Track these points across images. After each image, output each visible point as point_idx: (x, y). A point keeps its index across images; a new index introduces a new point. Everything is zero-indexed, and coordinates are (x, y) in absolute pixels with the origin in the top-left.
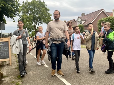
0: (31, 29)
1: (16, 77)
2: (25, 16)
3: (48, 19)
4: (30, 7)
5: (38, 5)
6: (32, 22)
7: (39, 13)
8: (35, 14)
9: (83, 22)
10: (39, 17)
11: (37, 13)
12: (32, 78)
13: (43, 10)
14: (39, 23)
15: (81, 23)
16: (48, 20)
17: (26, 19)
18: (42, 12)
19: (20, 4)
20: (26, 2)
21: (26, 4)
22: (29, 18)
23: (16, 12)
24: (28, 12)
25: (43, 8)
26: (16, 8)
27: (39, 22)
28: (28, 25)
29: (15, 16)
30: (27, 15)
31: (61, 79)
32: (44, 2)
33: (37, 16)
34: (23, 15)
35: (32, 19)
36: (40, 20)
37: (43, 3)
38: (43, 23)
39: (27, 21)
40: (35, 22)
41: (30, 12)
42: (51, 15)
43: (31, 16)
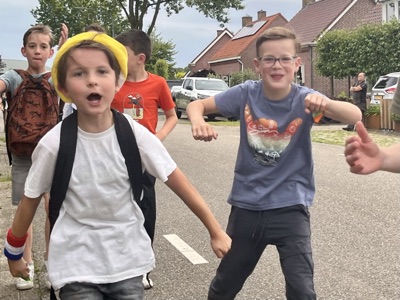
14: (160, 2)
38: (183, 3)
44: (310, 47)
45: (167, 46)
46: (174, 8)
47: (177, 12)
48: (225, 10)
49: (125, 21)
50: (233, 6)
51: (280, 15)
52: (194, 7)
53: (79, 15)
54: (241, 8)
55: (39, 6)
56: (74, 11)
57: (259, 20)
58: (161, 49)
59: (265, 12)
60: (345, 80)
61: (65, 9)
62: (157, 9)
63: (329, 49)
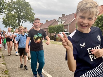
0: (15, 27)
1: (3, 72)
2: (10, 14)
3: (32, 18)
4: (15, 6)
5: (23, 4)
6: (16, 20)
7: (23, 12)
8: (20, 13)
9: (63, 22)
10: (23, 16)
11: (22, 12)
12: (18, 73)
13: (27, 9)
14: (23, 21)
15: (61, 23)
17: (11, 17)
18: (26, 11)
19: (6, 3)
20: (11, 1)
21: (11, 3)
22: (13, 16)
23: (2, 10)
24: (13, 11)
25: (27, 8)
26: (2, 7)
28: (12, 23)
29: (1, 13)
30: (12, 13)
31: (46, 74)
32: (29, 2)
33: (21, 14)
34: (8, 13)
35: (16, 17)
36: (24, 19)
37: (27, 3)
38: (27, 21)
40: (19, 20)
41: (15, 11)
42: (35, 15)
43: (16, 14)
44: (47, 28)
46: (25, 22)
52: (29, 22)
60: (53, 33)
62: (23, 22)
63: (50, 29)
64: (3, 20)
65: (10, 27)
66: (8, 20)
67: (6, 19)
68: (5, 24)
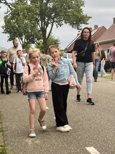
0: (33, 38)
2: (20, 7)
3: (75, 13)
6: (37, 21)
10: (54, 9)
14: (53, 22)
16: (75, 15)
17: (24, 14)
22: (29, 10)
27: (53, 20)
28: (26, 28)
30: (25, 4)
33: (48, 6)
34: (17, 4)
35: (36, 14)
36: (55, 17)
38: (63, 22)
39: (26, 17)
40: (44, 21)
42: (83, 5)
43: (36, 6)
45: (57, 40)
46: (59, 24)
47: (61, 26)
48: (81, 25)
49: (39, 30)
50: (84, 23)
51: (104, 27)
52: (68, 24)
53: (21, 28)
54: (87, 24)
55: (5, 24)
56: (19, 26)
57: (95, 29)
58: (54, 42)
59: (97, 26)
61: (15, 25)
62: (52, 25)
64: (5, 21)
65: (22, 39)
66: (17, 22)
67: (12, 18)
68: (10, 32)
